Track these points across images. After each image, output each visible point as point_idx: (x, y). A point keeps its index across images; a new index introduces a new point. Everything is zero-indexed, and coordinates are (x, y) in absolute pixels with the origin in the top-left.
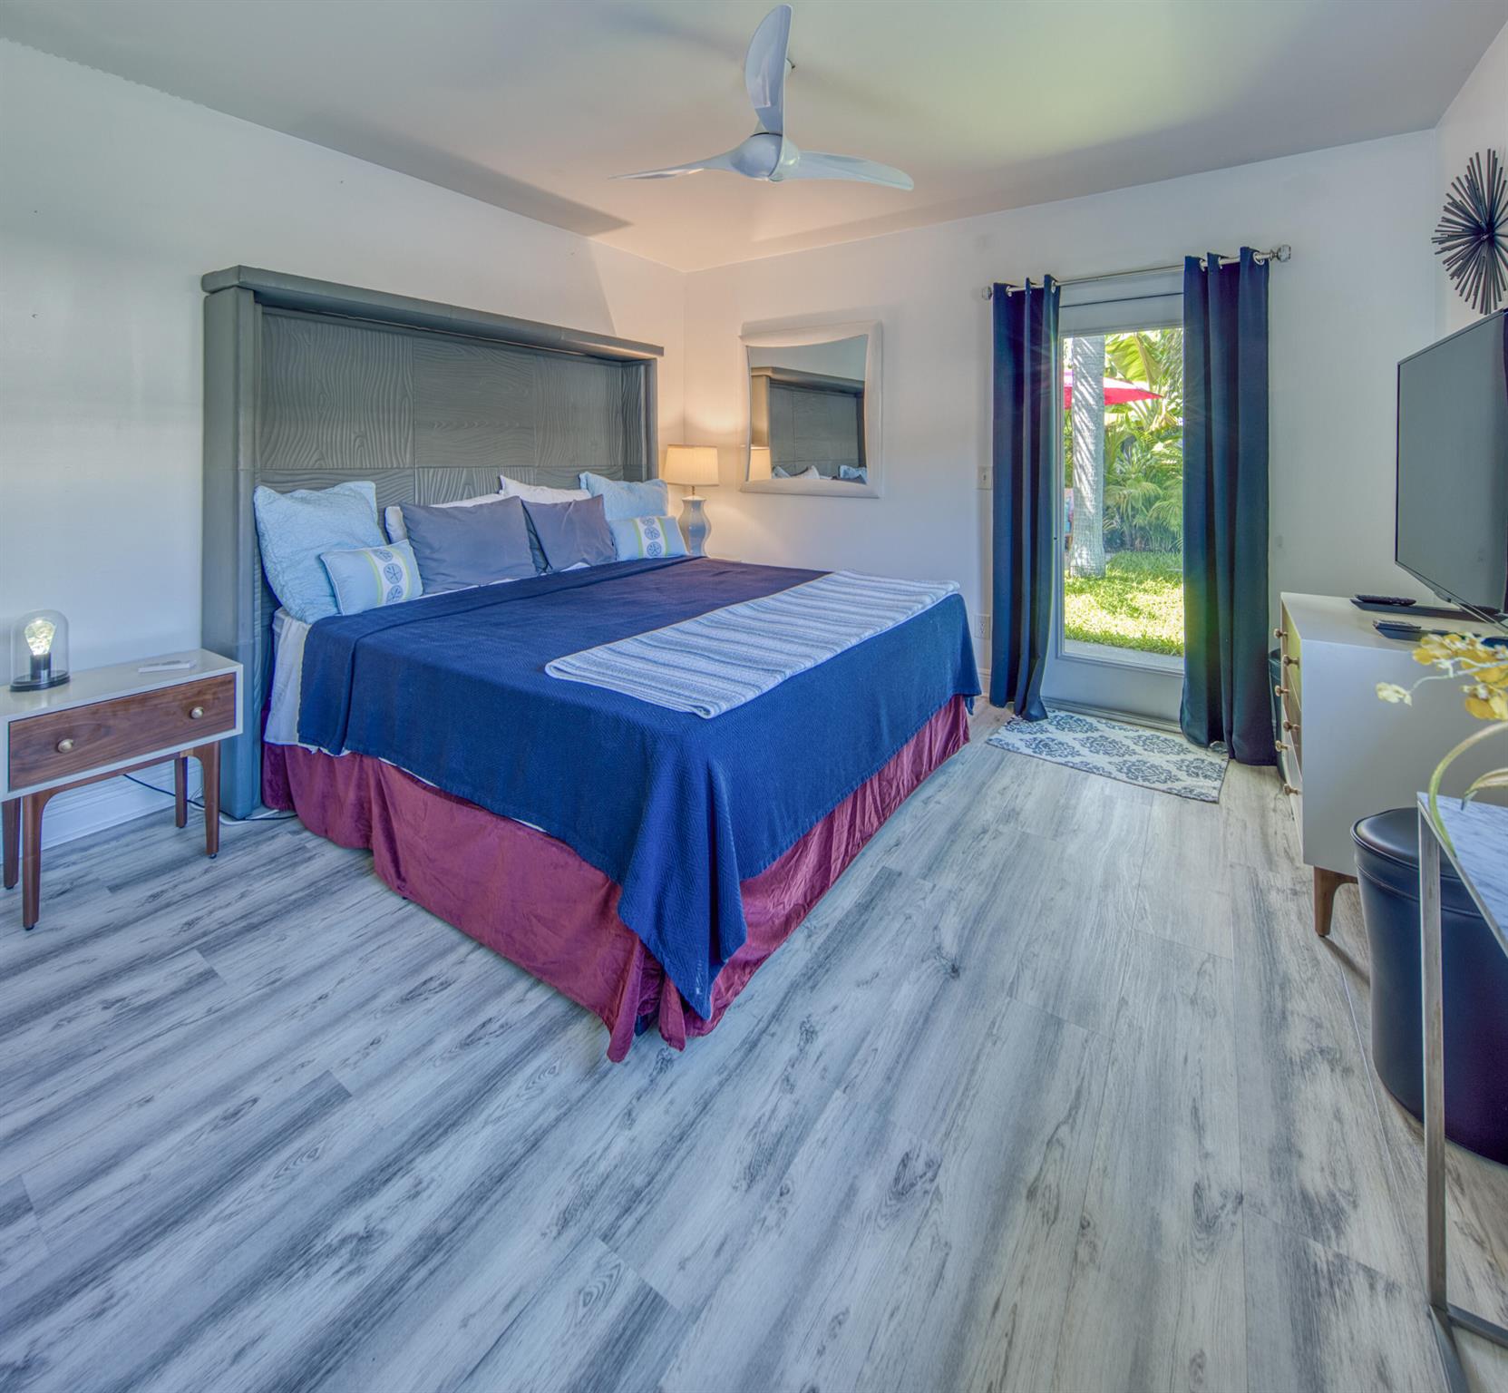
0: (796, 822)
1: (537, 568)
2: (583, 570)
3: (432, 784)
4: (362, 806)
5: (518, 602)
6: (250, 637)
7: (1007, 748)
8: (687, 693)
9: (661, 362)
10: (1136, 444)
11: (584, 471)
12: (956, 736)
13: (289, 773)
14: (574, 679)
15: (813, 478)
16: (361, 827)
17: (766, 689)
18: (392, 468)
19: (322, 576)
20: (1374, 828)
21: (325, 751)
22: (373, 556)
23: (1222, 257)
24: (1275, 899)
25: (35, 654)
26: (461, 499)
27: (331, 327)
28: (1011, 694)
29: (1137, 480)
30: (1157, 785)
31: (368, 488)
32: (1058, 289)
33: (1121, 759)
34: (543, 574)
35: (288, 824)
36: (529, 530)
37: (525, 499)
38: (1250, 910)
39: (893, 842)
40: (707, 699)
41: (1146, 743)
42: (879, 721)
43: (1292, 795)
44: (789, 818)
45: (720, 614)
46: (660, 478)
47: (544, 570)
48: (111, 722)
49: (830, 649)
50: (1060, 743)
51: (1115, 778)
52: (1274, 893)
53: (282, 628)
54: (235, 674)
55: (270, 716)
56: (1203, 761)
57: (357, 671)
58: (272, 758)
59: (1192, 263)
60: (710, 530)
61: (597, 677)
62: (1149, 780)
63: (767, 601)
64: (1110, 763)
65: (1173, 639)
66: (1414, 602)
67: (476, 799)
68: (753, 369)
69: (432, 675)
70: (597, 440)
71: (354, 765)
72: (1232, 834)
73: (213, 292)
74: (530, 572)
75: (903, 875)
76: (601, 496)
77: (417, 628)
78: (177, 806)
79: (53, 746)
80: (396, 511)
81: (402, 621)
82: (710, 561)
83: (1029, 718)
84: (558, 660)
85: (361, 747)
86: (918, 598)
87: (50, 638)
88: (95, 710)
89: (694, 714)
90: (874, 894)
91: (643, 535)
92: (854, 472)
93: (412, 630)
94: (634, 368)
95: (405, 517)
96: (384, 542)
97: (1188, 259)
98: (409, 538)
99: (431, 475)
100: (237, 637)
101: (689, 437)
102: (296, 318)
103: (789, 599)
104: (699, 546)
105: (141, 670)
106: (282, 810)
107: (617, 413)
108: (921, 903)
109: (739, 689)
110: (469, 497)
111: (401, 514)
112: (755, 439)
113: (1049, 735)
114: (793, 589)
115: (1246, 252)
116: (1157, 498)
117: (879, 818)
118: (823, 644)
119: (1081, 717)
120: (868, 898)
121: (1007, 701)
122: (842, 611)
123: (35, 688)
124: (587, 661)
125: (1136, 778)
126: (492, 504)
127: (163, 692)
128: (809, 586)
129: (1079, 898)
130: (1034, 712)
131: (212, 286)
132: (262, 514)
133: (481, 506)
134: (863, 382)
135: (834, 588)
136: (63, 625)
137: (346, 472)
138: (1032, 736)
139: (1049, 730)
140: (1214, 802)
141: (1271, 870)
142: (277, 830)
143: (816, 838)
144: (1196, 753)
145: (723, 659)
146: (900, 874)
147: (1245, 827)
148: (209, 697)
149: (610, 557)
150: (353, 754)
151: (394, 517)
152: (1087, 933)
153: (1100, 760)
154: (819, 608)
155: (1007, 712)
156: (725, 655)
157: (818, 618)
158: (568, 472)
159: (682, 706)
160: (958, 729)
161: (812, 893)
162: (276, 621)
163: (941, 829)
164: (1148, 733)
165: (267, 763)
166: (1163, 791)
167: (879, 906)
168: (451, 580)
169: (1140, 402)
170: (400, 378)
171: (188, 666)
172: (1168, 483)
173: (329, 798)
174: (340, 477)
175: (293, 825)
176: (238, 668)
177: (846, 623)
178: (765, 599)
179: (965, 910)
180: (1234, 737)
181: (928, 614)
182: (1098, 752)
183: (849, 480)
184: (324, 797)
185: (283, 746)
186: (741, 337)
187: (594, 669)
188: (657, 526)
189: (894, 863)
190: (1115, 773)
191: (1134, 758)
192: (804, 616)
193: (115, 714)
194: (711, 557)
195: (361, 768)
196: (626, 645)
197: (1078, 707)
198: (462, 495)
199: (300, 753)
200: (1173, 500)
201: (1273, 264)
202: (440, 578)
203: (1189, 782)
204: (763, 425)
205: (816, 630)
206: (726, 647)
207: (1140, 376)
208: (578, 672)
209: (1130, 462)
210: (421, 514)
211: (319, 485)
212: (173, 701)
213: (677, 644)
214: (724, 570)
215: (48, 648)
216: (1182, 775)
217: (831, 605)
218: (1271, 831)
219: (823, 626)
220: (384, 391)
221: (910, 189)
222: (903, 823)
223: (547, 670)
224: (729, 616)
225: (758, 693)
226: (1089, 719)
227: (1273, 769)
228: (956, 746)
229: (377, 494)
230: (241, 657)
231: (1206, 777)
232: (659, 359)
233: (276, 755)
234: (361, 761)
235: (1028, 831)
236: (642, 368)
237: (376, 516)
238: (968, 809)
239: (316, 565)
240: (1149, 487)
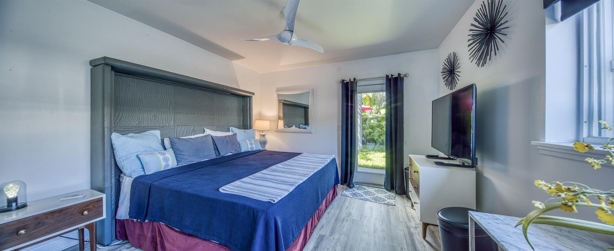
0: (299, 229)
1: (216, 155)
2: (231, 155)
3: (178, 230)
4: (153, 238)
5: (211, 166)
6: (109, 184)
7: (346, 196)
8: (267, 195)
9: (254, 97)
10: (367, 120)
11: (231, 127)
12: (335, 194)
13: (126, 228)
14: (229, 193)
15: (294, 128)
16: (153, 245)
17: (291, 191)
18: (166, 126)
19: (139, 162)
20: (442, 214)
21: (139, 221)
22: (159, 155)
23: (394, 76)
24: (412, 230)
25: (9, 197)
26: (191, 135)
27: (143, 81)
28: (345, 182)
29: (368, 128)
30: (381, 202)
31: (157, 133)
32: (357, 81)
33: (373, 196)
34: (218, 157)
35: (126, 245)
36: (214, 144)
37: (212, 135)
38: (408, 234)
39: (321, 226)
40: (273, 197)
41: (377, 191)
42: (319, 195)
43: (416, 204)
44: (297, 228)
45: (274, 167)
46: (253, 128)
47: (219, 156)
48: (45, 221)
49: (307, 176)
50: (358, 193)
51: (372, 202)
52: (412, 228)
53: (123, 180)
54: (102, 198)
55: (118, 210)
56: (390, 195)
57: (151, 193)
58: (120, 223)
59: (387, 76)
60: (267, 142)
61: (237, 192)
62: (379, 201)
63: (286, 162)
64: (370, 198)
65: (379, 165)
66: (438, 156)
67: (195, 234)
68: (279, 100)
69: (178, 194)
70: (235, 117)
71: (150, 225)
72: (400, 214)
73: (94, 66)
74: (214, 156)
75: (325, 236)
76: (236, 134)
77: (174, 178)
78: (80, 244)
79: (16, 233)
80: (168, 140)
81: (169, 175)
82: (268, 151)
83: (351, 188)
84: (224, 187)
85: (152, 219)
86: (326, 160)
87: (17, 191)
88: (36, 218)
89: (270, 202)
90: (318, 243)
91: (249, 145)
92: (304, 127)
93: (172, 179)
94: (246, 99)
95: (170, 141)
96: (163, 149)
97: (387, 75)
98: (172, 148)
99: (180, 128)
100: (104, 184)
101: (261, 117)
102: (129, 77)
103: (292, 161)
104: (264, 147)
105: (61, 199)
106: (124, 240)
107: (241, 111)
108: (331, 244)
109: (283, 192)
110: (194, 135)
111: (169, 140)
112: (279, 118)
113: (355, 192)
114: (292, 159)
115: (399, 74)
116: (372, 132)
117: (318, 220)
118: (304, 175)
119: (362, 186)
120: (317, 244)
121: (344, 183)
122: (307, 164)
123: (11, 210)
124: (234, 186)
125: (377, 201)
126: (201, 137)
127: (70, 207)
128: (297, 158)
129: (369, 236)
130: (351, 186)
131: (94, 64)
132: (114, 142)
133: (197, 137)
134: (308, 105)
135: (304, 158)
136: (23, 185)
137: (149, 127)
138: (352, 192)
139: (355, 190)
140: (395, 205)
141: (410, 222)
142: (121, 248)
143: (303, 231)
144: (389, 193)
145: (277, 182)
146: (324, 236)
147: (402, 211)
148: (91, 207)
149: (239, 151)
150: (150, 221)
151: (167, 142)
152: (372, 246)
153: (368, 197)
154: (301, 164)
155: (345, 186)
156: (277, 180)
157: (301, 167)
158: (226, 127)
159: (265, 199)
160: (335, 192)
161: (302, 246)
162: (121, 178)
163: (333, 220)
164: (377, 189)
165: (118, 225)
166: (383, 204)
167: (320, 246)
168: (188, 160)
169: (368, 111)
170: (169, 97)
171: (82, 196)
172: (374, 129)
173: (141, 236)
174: (148, 129)
175: (127, 245)
176: (104, 196)
177: (309, 168)
178: (285, 162)
179: (342, 244)
180: (397, 188)
181: (329, 164)
182: (367, 195)
183: (303, 128)
184: (139, 235)
185: (124, 220)
186: (276, 91)
187: (236, 189)
188: (253, 142)
189: (322, 233)
190: (372, 200)
191: (375, 196)
192: (297, 166)
193: (47, 218)
194: (268, 150)
195: (153, 225)
196: (246, 179)
197: (361, 183)
198: (191, 134)
199: (130, 221)
200: (375, 133)
201: (405, 78)
202: (183, 160)
203: (388, 201)
204: (282, 115)
205: (301, 171)
206: (277, 178)
207: (368, 105)
208: (230, 190)
209: (366, 124)
210: (176, 140)
211: (138, 132)
212: (75, 210)
213: (262, 178)
214: (272, 153)
215: (16, 195)
216: (386, 199)
217: (304, 163)
218: (408, 212)
219: (303, 169)
220: (163, 102)
221: (323, 52)
222: (323, 221)
223: (220, 190)
224: (276, 168)
225: (289, 193)
226: (364, 187)
227: (405, 196)
228: (335, 197)
229: (161, 134)
230: (106, 191)
231: (392, 199)
232: (253, 96)
233: (121, 222)
234: (153, 223)
235: (354, 219)
236: (248, 98)
237: (160, 141)
238: (339, 214)
239: (136, 158)
240: (371, 130)
